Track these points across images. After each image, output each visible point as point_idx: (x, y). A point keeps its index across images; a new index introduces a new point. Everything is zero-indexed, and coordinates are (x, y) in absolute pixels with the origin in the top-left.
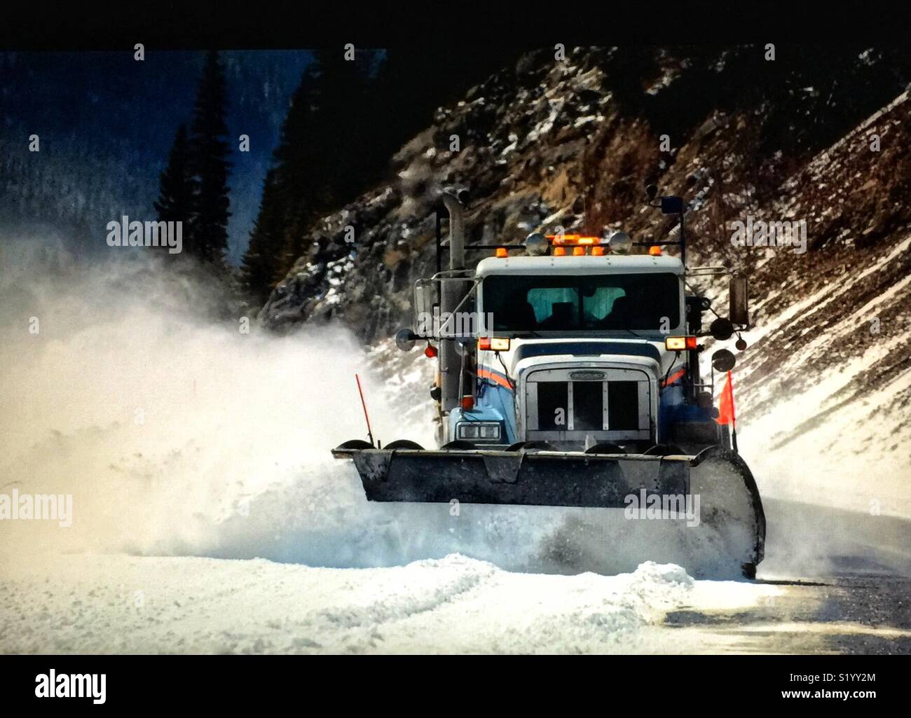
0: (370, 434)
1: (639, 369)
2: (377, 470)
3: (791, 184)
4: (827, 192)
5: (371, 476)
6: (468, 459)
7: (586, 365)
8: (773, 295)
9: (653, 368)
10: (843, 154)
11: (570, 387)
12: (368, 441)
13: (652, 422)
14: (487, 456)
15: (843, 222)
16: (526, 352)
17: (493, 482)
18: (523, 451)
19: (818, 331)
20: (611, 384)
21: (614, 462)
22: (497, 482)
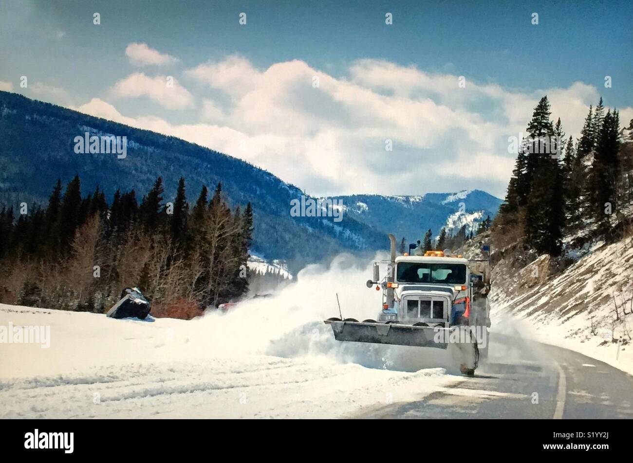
0: (341, 316)
1: (444, 297)
2: (339, 329)
3: (516, 274)
4: (523, 276)
5: (337, 331)
6: (371, 326)
7: (427, 294)
8: (512, 296)
9: (450, 296)
10: (526, 269)
11: (419, 303)
12: (340, 318)
13: (448, 316)
14: (377, 325)
15: (526, 283)
16: (405, 289)
17: (379, 335)
18: (390, 324)
19: (521, 304)
20: (434, 302)
21: (422, 329)
22: (381, 335)
